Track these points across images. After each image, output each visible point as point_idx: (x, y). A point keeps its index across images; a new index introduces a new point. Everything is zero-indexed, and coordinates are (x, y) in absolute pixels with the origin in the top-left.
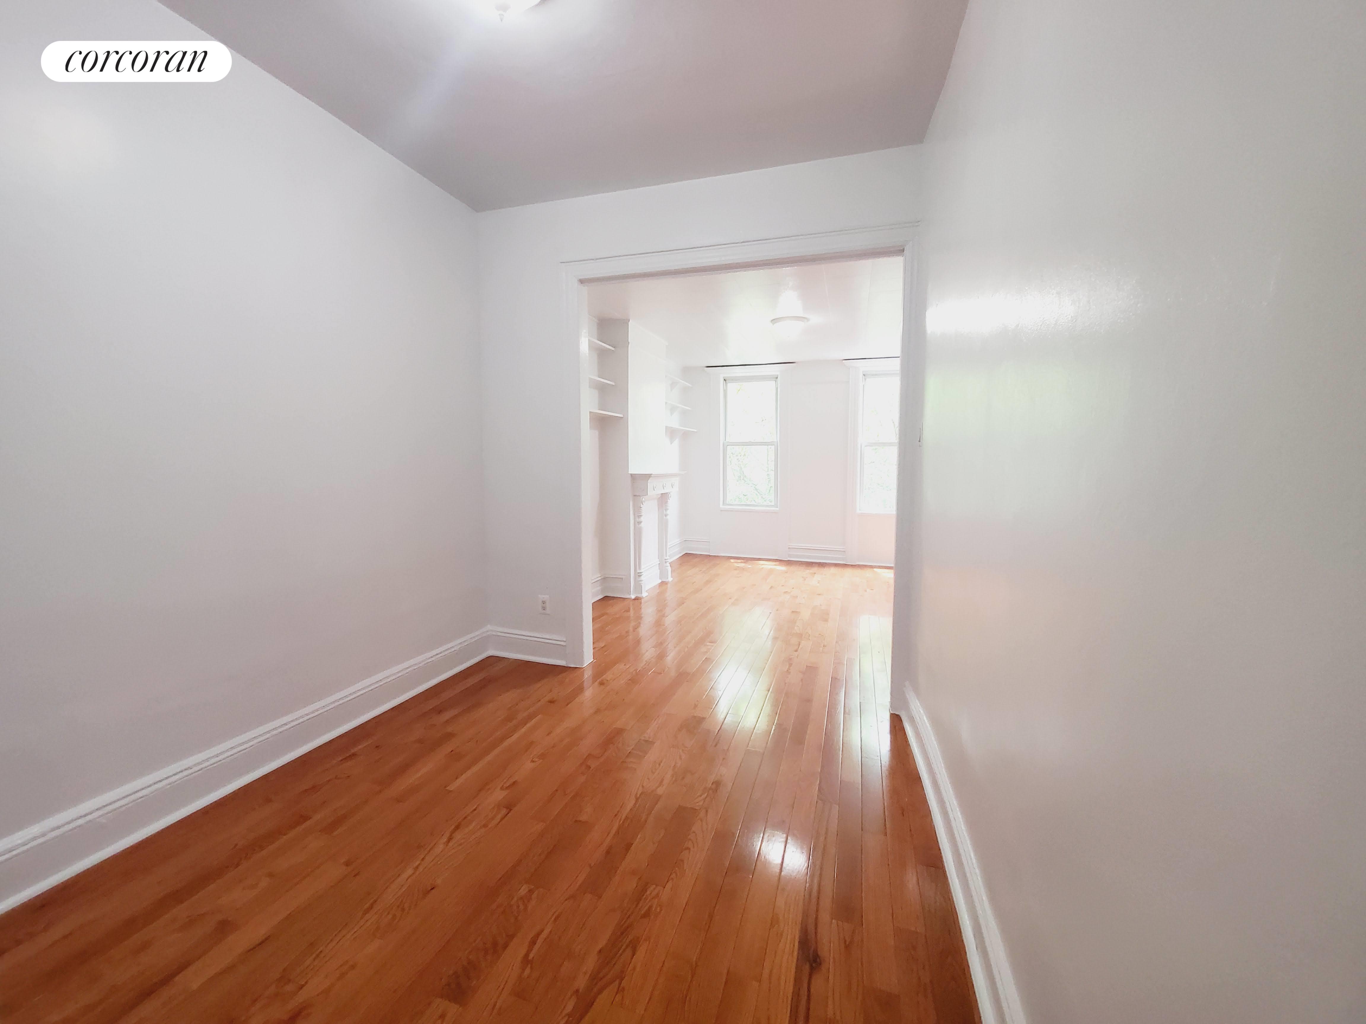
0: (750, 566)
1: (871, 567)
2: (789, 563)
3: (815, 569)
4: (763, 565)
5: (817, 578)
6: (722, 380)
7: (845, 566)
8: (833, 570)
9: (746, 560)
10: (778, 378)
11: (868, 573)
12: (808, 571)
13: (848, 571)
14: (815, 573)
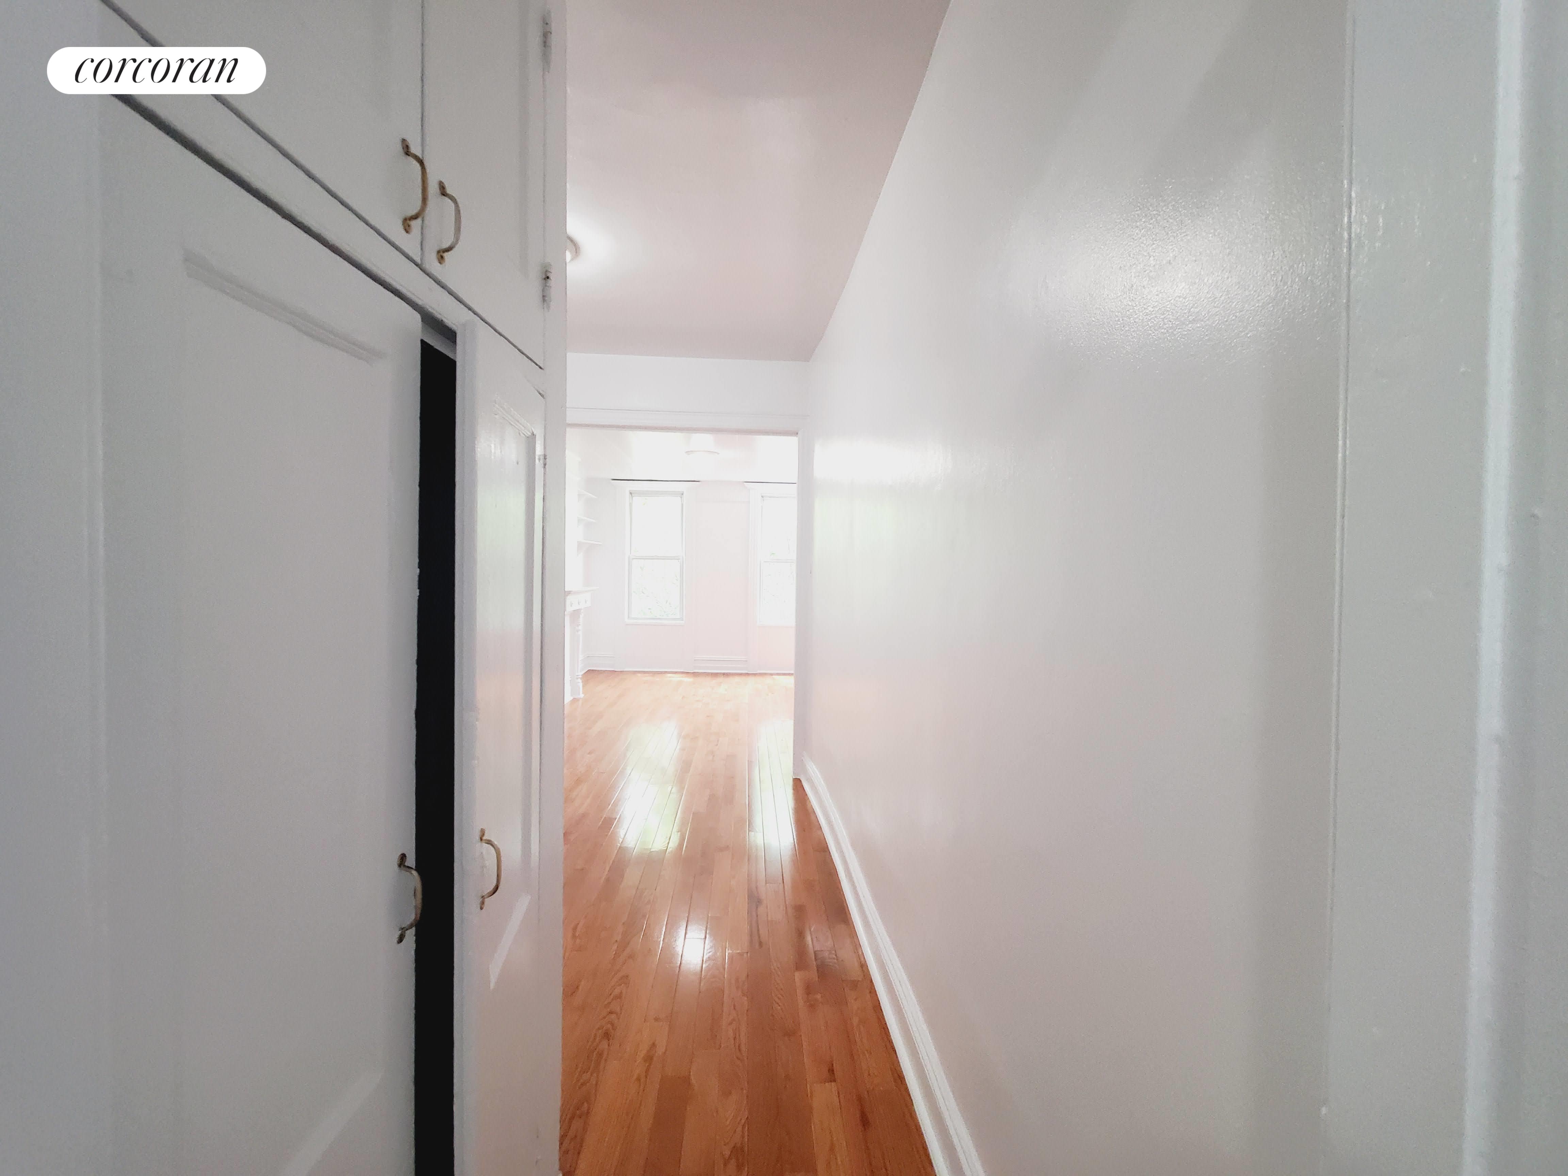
0: (658, 679)
1: (772, 674)
2: (695, 674)
3: (721, 679)
4: (670, 677)
5: (724, 687)
6: (628, 493)
7: (748, 674)
8: (737, 679)
9: (654, 673)
10: (684, 495)
11: (768, 680)
12: (714, 681)
13: (751, 680)
14: (721, 683)
